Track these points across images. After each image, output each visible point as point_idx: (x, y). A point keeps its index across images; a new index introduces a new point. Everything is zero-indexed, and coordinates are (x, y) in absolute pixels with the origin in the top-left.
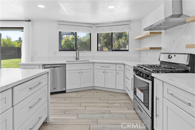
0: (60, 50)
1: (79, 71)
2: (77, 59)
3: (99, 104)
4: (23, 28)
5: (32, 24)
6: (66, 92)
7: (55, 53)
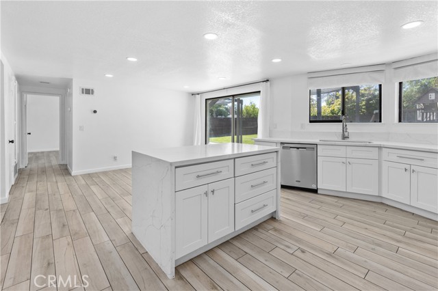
0: (311, 122)
1: (344, 160)
2: (344, 137)
3: (376, 229)
4: (260, 92)
5: (270, 85)
6: (319, 192)
7: (302, 126)
